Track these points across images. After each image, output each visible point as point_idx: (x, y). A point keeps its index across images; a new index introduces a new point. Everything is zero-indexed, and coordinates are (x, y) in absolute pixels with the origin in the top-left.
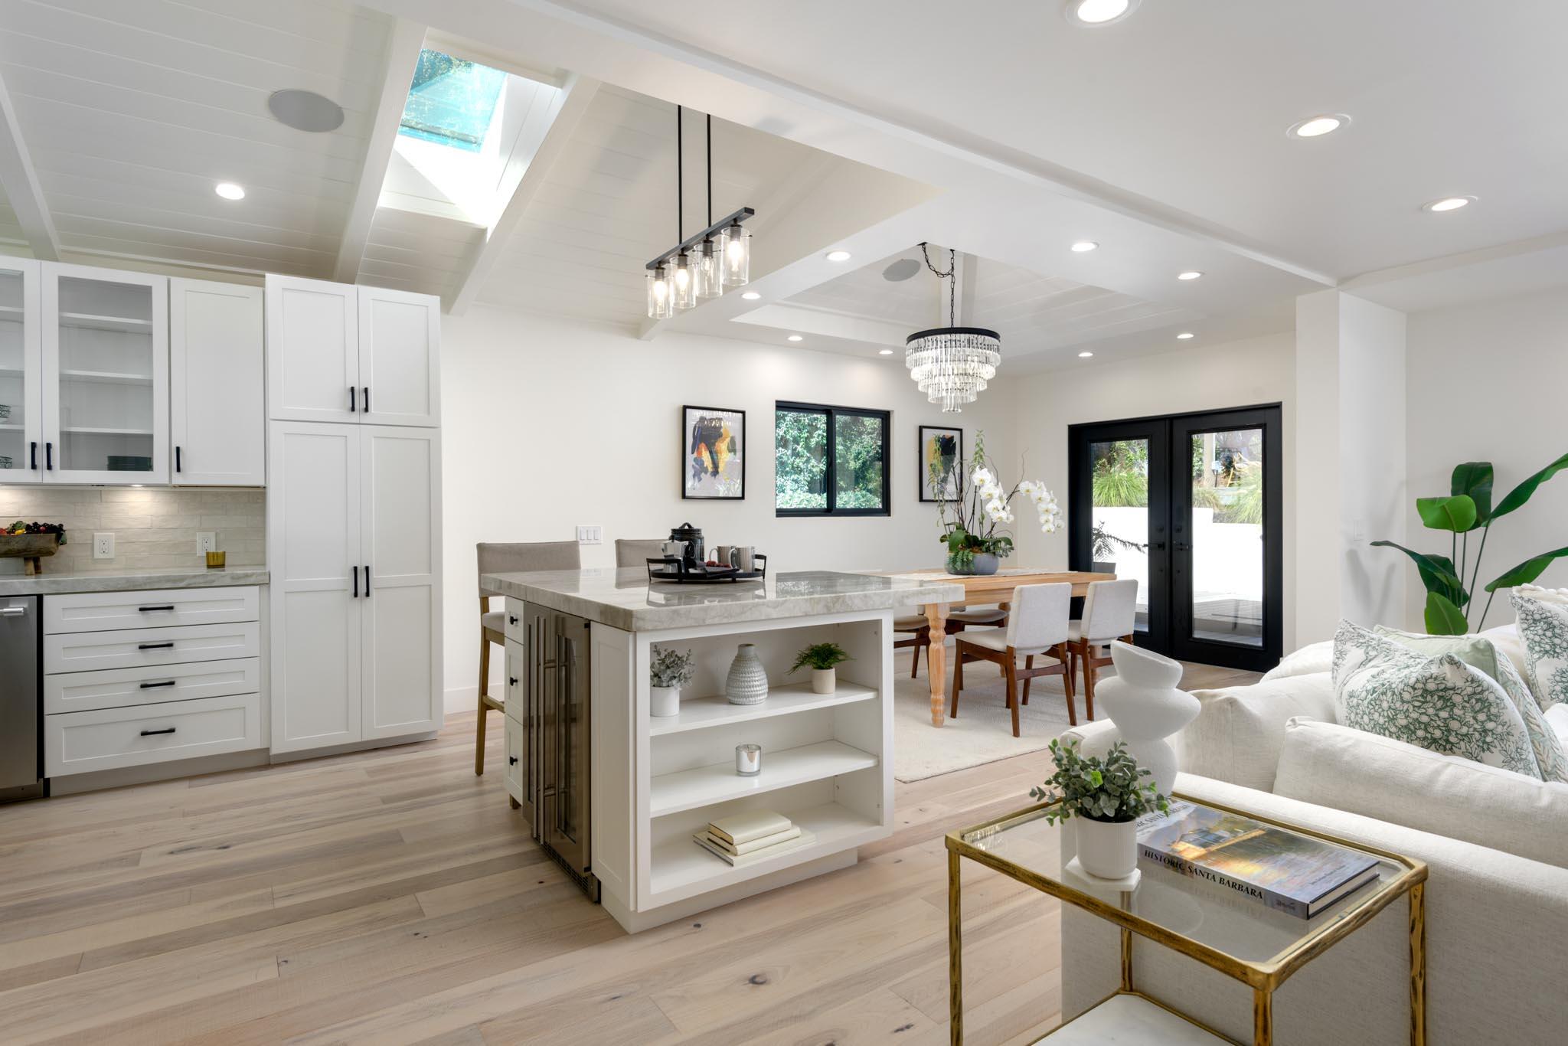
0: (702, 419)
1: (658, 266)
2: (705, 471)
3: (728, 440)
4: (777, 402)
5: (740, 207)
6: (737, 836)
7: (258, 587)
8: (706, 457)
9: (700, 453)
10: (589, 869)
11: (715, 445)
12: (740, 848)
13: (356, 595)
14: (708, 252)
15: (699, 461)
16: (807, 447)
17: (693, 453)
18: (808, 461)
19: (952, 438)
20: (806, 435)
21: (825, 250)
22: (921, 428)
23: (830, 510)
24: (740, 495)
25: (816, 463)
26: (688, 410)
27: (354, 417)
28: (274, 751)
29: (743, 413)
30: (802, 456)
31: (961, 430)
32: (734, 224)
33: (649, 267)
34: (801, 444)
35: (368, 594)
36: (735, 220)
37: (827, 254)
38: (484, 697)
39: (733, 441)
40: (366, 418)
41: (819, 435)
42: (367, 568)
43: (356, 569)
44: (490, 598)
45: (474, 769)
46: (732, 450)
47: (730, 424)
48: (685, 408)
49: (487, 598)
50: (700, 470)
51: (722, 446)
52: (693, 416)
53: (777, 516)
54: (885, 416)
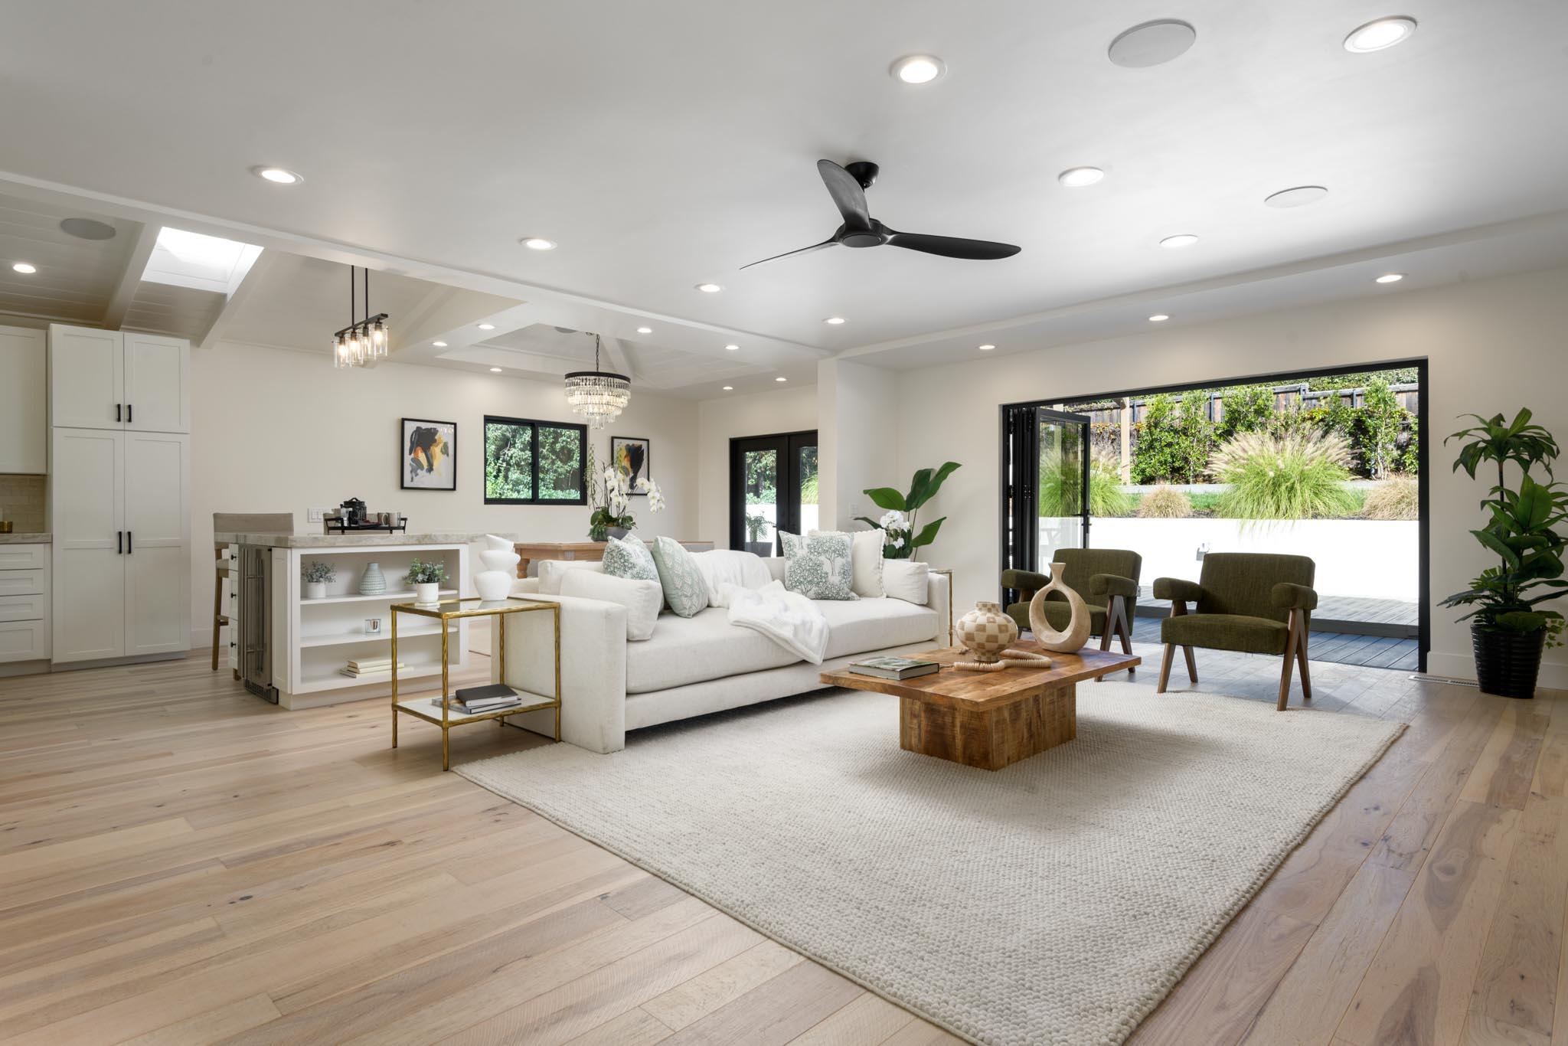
0: (418, 428)
1: (341, 335)
2: (422, 468)
3: (441, 445)
4: (485, 416)
5: (379, 313)
6: (360, 665)
7: (42, 545)
8: (422, 457)
9: (417, 454)
10: (270, 685)
11: (429, 448)
12: (361, 670)
13: (120, 552)
14: (366, 333)
15: (416, 460)
16: (553, 451)
17: (410, 454)
18: (553, 463)
19: (641, 446)
20: (551, 440)
21: (477, 322)
22: (613, 438)
23: (535, 500)
24: (452, 487)
25: (561, 465)
26: (406, 422)
27: (120, 425)
28: (55, 661)
29: (455, 424)
30: (547, 459)
31: (648, 440)
32: (378, 321)
33: (336, 335)
34: (547, 448)
35: (130, 552)
36: (379, 319)
37: (479, 325)
38: (218, 616)
39: (446, 446)
40: (128, 426)
41: (564, 441)
42: (129, 533)
43: (120, 533)
44: (223, 550)
45: (211, 666)
46: (445, 451)
47: (444, 433)
48: (403, 420)
49: (220, 550)
50: (417, 465)
51: (436, 450)
52: (410, 428)
53: (485, 503)
54: (583, 429)
